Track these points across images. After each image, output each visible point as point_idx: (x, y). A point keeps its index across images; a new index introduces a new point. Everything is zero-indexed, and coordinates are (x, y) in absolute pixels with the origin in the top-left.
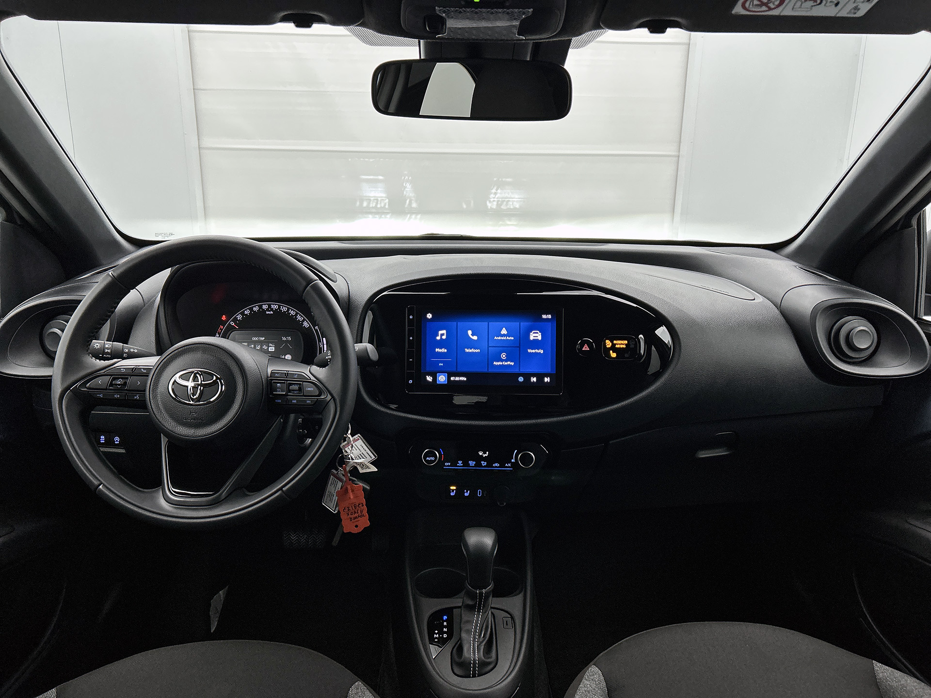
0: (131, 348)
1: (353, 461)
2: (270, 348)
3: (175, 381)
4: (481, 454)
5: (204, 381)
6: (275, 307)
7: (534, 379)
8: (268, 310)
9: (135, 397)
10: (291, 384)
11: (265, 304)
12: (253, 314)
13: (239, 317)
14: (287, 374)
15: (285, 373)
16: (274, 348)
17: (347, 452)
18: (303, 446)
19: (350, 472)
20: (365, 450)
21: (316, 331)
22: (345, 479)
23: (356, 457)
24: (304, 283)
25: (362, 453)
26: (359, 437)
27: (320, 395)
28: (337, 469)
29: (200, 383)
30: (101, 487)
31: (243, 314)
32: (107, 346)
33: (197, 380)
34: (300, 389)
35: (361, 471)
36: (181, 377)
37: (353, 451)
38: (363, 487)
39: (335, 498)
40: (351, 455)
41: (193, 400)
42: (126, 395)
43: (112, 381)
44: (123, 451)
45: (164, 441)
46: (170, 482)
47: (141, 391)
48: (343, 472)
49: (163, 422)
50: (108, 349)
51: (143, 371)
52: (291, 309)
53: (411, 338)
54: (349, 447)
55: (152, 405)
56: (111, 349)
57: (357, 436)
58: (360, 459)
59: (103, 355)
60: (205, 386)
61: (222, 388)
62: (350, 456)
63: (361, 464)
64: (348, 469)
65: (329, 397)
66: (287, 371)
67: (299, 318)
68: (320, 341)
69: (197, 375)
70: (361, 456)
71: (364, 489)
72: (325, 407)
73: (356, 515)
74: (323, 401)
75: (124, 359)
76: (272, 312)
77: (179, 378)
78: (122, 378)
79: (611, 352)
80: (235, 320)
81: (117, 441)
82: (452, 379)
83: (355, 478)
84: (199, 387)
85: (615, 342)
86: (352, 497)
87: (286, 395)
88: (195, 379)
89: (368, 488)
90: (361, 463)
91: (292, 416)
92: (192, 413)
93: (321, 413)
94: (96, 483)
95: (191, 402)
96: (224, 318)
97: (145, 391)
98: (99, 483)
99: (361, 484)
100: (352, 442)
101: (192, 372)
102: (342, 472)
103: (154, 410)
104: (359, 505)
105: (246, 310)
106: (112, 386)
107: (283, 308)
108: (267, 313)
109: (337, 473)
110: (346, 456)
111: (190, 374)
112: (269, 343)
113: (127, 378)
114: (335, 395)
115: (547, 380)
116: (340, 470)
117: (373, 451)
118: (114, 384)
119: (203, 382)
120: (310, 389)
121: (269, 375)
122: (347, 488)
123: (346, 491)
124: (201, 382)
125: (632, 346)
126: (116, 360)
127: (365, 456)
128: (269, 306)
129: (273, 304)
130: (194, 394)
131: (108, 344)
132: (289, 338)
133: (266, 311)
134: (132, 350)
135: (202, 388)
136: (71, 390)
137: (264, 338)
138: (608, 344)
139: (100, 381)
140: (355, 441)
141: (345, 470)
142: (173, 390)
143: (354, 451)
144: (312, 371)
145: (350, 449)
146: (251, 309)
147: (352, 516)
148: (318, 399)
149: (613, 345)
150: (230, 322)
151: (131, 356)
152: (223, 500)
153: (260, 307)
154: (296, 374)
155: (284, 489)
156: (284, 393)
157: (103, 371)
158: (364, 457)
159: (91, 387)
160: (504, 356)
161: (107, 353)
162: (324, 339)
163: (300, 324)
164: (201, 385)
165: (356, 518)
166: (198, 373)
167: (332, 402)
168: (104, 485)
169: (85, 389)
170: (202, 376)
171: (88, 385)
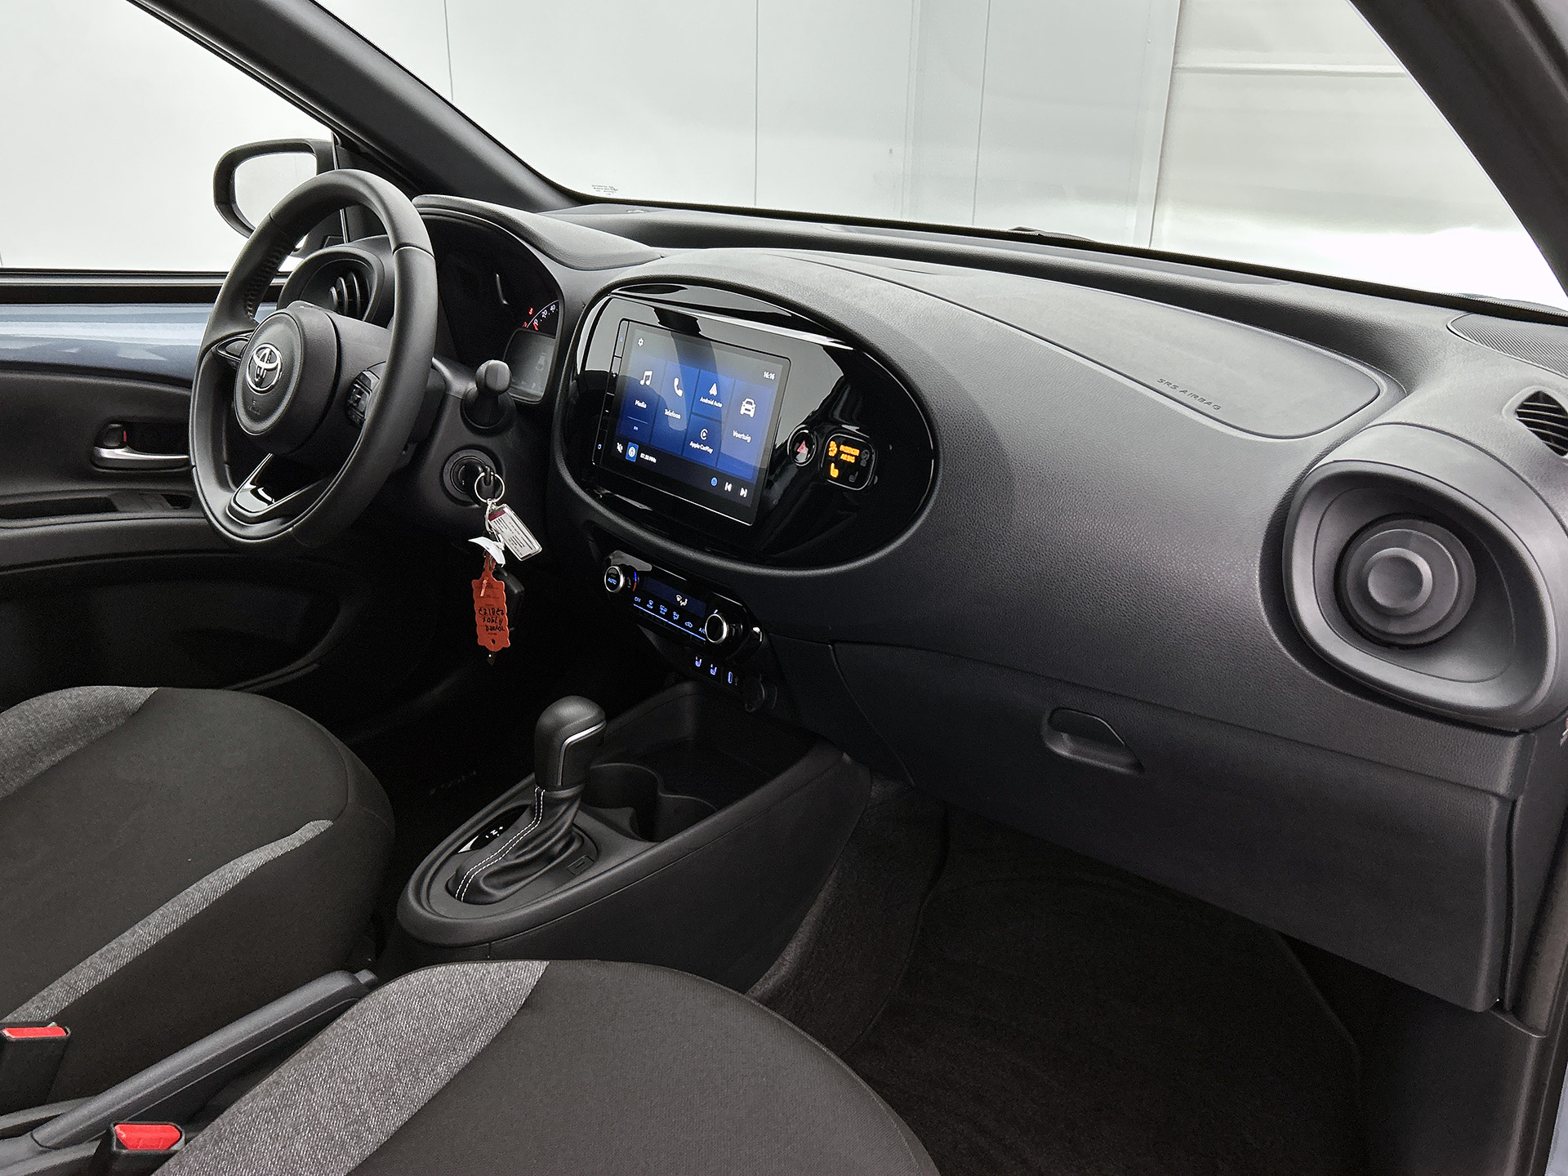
3: (253, 356)
4: (678, 599)
7: (728, 487)
73: (494, 625)
77: (256, 352)
79: (833, 465)
82: (642, 455)
85: (842, 448)
92: (255, 400)
104: (498, 611)
115: (743, 492)
125: (863, 464)
138: (833, 449)
147: (488, 624)
149: (839, 453)
160: (705, 435)
165: (493, 628)
169: (223, 353)
171: (227, 348)
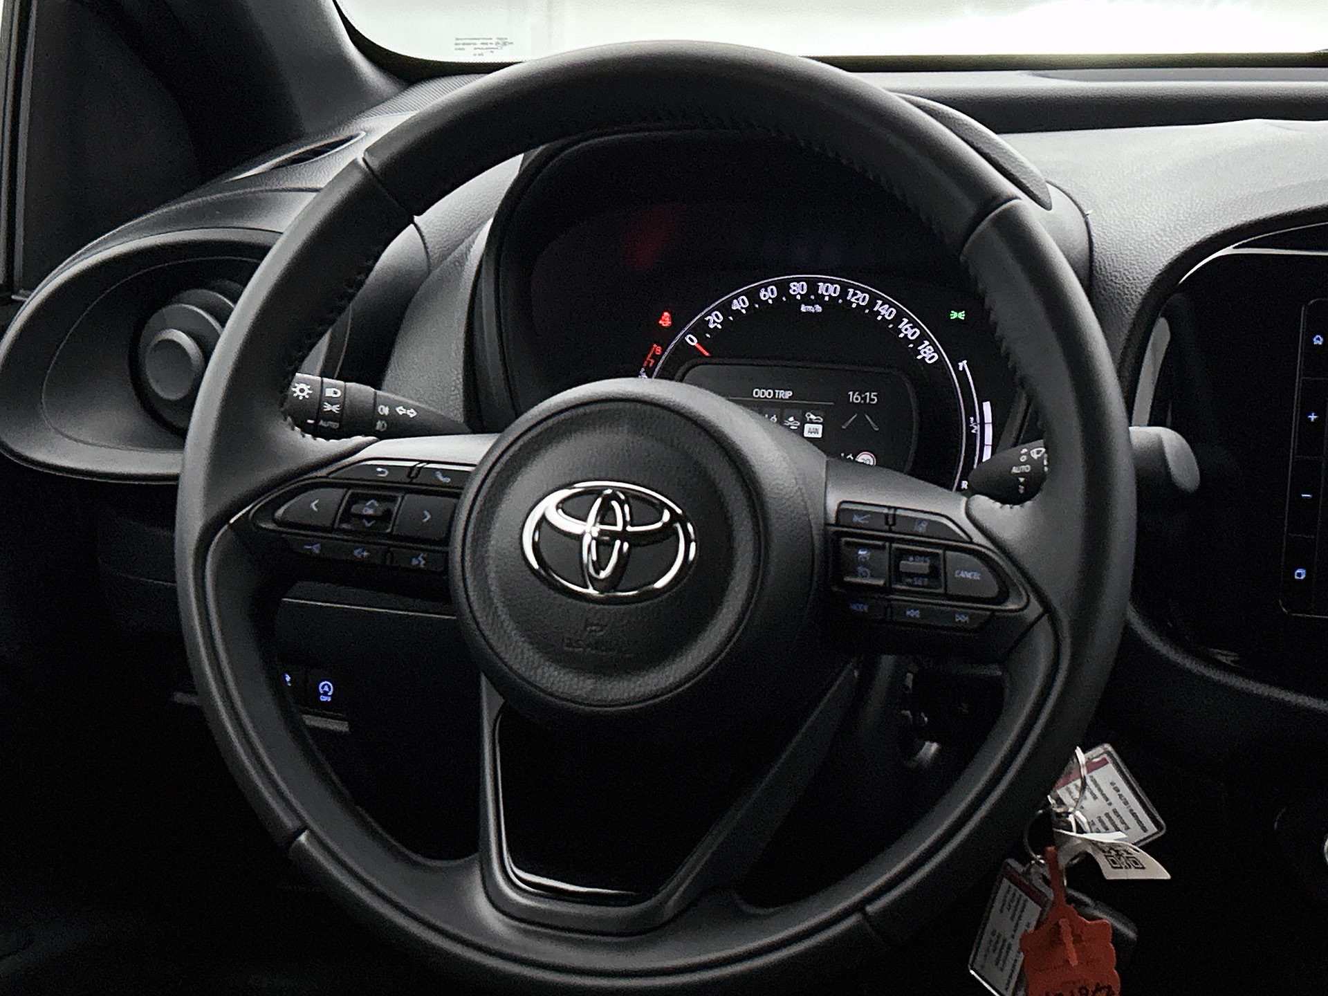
0: (400, 404)
1: (1084, 836)
2: (807, 426)
3: (543, 518)
5: (632, 525)
6: (829, 290)
8: (806, 299)
9: (415, 562)
10: (904, 554)
11: (798, 280)
12: (758, 310)
13: (715, 320)
14: (892, 519)
15: (887, 515)
16: (820, 427)
17: (1060, 802)
18: (912, 765)
19: (1071, 871)
20: (1126, 803)
21: (961, 375)
22: (1052, 897)
23: (1091, 824)
24: (970, 209)
25: (1115, 811)
26: (1109, 753)
27: (1002, 597)
28: (1025, 859)
29: (619, 528)
30: (303, 838)
31: (725, 309)
32: (329, 392)
33: (612, 520)
34: (934, 573)
35: (1110, 873)
36: (562, 505)
37: (1084, 803)
38: (1115, 930)
39: (1016, 957)
40: (1078, 813)
41: (594, 581)
42: (389, 551)
43: (350, 504)
44: (341, 727)
45: (490, 704)
46: (508, 846)
47: (434, 543)
48: (1046, 872)
49: (501, 649)
50: (332, 401)
51: (441, 478)
52: (881, 298)
53: (1313, 417)
54: (1071, 786)
55: (468, 589)
56: (342, 402)
57: (1099, 750)
58: (1107, 829)
59: (317, 421)
60: (635, 540)
61: (685, 551)
62: (1071, 818)
63: (1112, 851)
64: (1063, 862)
65: (1035, 609)
66: (889, 508)
67: (907, 330)
68: (970, 412)
69: (614, 503)
70: (1110, 822)
71: (1117, 938)
72: (1017, 643)
74: (1014, 620)
75: (381, 436)
76: (819, 308)
77: (557, 508)
78: (379, 498)
80: (701, 329)
81: (325, 694)
83: (1089, 896)
84: (618, 543)
86: (1074, 962)
87: (886, 589)
88: (606, 515)
89: (1132, 935)
90: (1112, 846)
91: (887, 662)
92: (592, 625)
93: (1003, 662)
94: (290, 823)
95: (591, 591)
96: (666, 320)
97: (446, 541)
98: (298, 824)
99: (1108, 920)
100: (1084, 772)
101: (597, 492)
102: (1041, 870)
103: (475, 607)
104: (1098, 990)
105: (736, 297)
106: (348, 522)
107: (855, 294)
108: (803, 308)
109: (1027, 873)
110: (1059, 815)
111: (592, 497)
113: (393, 499)
114: (1055, 602)
116: (1039, 863)
117: (1149, 805)
118: (355, 515)
119: (629, 529)
120: (969, 574)
121: (832, 520)
122: (1057, 924)
123: (1055, 937)
124: (625, 526)
126: (359, 439)
127: (1123, 822)
128: (813, 286)
129: (825, 281)
130: (599, 565)
131: (334, 389)
132: (872, 397)
133: (799, 303)
134: (400, 410)
135: (626, 546)
136: (231, 526)
137: (789, 394)
139: (314, 503)
140: (1091, 766)
141: (1053, 863)
142: (536, 547)
143: (1088, 802)
144: (975, 513)
145: (1077, 794)
146: (753, 295)
148: (993, 611)
150: (685, 335)
151: (399, 429)
152: (668, 922)
153: (783, 287)
154: (922, 520)
155: (869, 909)
156: (881, 582)
157: (323, 472)
158: (1120, 826)
159: (289, 518)
161: (330, 416)
162: (987, 406)
163: (908, 350)
164: (623, 536)
166: (614, 496)
167: (1044, 627)
168: (312, 832)
169: (271, 526)
170: (626, 508)
171: (280, 512)
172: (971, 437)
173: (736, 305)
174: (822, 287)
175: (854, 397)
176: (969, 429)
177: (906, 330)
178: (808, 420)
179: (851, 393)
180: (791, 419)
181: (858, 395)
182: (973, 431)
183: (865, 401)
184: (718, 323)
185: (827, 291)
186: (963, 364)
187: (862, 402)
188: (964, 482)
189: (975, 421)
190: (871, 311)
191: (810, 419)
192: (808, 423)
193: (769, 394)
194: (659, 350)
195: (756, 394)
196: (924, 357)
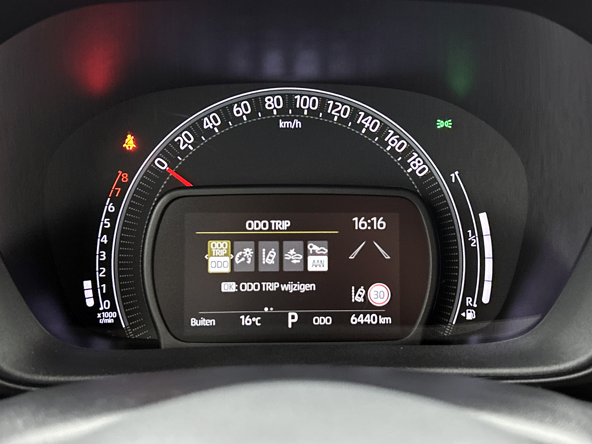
2: (310, 259)
8: (283, 114)
11: (273, 94)
13: (185, 141)
16: (325, 259)
21: (455, 187)
31: (196, 128)
52: (362, 109)
68: (467, 225)
76: (297, 123)
80: (170, 152)
96: (130, 143)
105: (207, 115)
107: (335, 107)
108: (282, 124)
112: (306, 239)
128: (289, 100)
129: (302, 94)
133: (276, 119)
137: (286, 224)
146: (226, 112)
150: (153, 159)
153: (257, 103)
162: (483, 217)
163: (398, 165)
172: (471, 252)
173: (208, 124)
174: (299, 101)
175: (360, 224)
176: (468, 243)
177: (393, 142)
178: (311, 252)
179: (356, 219)
180: (292, 252)
181: (364, 220)
182: (472, 245)
183: (372, 227)
184: (189, 144)
185: (305, 104)
186: (455, 175)
187: (369, 228)
188: (467, 298)
189: (473, 234)
190: (354, 125)
191: (313, 251)
192: (312, 255)
193: (265, 225)
194: (125, 177)
195: (250, 226)
196: (414, 171)
